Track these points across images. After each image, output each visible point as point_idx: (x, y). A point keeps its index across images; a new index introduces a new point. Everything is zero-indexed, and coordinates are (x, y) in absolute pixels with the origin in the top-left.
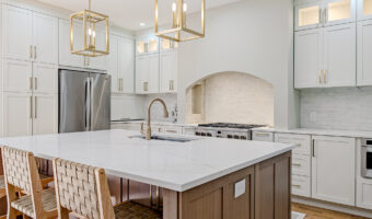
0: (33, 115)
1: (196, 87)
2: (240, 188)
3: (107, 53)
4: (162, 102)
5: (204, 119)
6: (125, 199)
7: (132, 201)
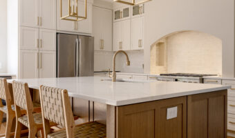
0: (40, 66)
1: (159, 44)
2: (172, 113)
3: (86, 18)
4: (126, 54)
5: (167, 70)
6: (91, 120)
7: (96, 122)
